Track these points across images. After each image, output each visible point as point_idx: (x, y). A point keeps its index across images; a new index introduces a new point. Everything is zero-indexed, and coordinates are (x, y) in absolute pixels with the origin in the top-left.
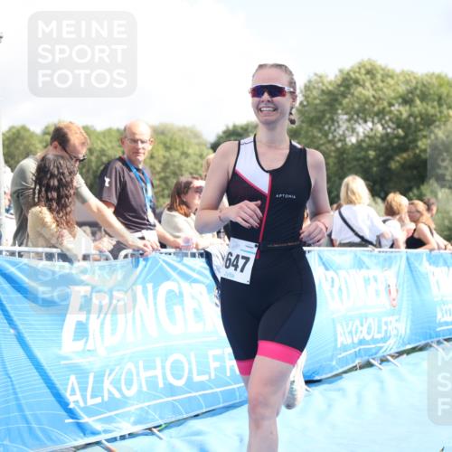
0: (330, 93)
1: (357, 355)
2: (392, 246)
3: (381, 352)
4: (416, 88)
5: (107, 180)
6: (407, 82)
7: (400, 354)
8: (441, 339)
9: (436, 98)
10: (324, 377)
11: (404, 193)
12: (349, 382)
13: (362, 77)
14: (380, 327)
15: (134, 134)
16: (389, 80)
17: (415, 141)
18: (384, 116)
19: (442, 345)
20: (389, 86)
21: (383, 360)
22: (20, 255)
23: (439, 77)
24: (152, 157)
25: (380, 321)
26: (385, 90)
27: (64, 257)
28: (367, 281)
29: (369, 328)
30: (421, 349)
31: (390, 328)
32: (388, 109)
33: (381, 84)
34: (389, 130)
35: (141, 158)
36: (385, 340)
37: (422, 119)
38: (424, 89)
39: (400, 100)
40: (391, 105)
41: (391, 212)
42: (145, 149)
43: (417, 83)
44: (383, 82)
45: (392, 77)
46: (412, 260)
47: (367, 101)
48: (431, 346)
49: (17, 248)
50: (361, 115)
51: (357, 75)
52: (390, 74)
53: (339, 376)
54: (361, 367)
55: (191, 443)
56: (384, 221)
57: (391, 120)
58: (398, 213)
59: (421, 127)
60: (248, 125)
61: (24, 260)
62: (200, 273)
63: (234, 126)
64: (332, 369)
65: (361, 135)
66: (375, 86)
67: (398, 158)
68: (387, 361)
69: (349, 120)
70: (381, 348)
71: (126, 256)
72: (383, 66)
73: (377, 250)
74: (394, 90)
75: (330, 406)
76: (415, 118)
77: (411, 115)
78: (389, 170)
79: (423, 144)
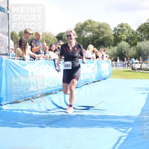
0: (82, 26)
1: (85, 82)
4: (101, 25)
5: (32, 43)
6: (98, 24)
10: (78, 86)
11: (97, 48)
12: (84, 88)
13: (88, 23)
14: (90, 76)
15: (39, 34)
16: (95, 23)
17: (99, 37)
19: (103, 80)
20: (95, 25)
21: (91, 83)
22: (14, 59)
23: (105, 23)
24: (43, 39)
25: (90, 75)
26: (94, 26)
27: (23, 60)
28: (88, 66)
29: (88, 76)
30: (99, 81)
34: (94, 34)
35: (40, 39)
36: (91, 79)
37: (101, 32)
39: (97, 28)
40: (95, 29)
42: (41, 37)
44: (93, 24)
46: (98, 62)
47: (90, 28)
48: (100, 80)
49: (13, 58)
50: (88, 31)
53: (81, 86)
54: (86, 84)
55: (50, 100)
56: (92, 54)
60: (64, 32)
61: (15, 60)
62: (52, 64)
63: (61, 33)
64: (80, 85)
65: (88, 35)
66: (91, 25)
67: (95, 41)
69: (85, 32)
70: (90, 80)
71: (37, 60)
73: (90, 60)
75: (79, 92)
77: (99, 31)
78: (93, 43)
79: (101, 38)
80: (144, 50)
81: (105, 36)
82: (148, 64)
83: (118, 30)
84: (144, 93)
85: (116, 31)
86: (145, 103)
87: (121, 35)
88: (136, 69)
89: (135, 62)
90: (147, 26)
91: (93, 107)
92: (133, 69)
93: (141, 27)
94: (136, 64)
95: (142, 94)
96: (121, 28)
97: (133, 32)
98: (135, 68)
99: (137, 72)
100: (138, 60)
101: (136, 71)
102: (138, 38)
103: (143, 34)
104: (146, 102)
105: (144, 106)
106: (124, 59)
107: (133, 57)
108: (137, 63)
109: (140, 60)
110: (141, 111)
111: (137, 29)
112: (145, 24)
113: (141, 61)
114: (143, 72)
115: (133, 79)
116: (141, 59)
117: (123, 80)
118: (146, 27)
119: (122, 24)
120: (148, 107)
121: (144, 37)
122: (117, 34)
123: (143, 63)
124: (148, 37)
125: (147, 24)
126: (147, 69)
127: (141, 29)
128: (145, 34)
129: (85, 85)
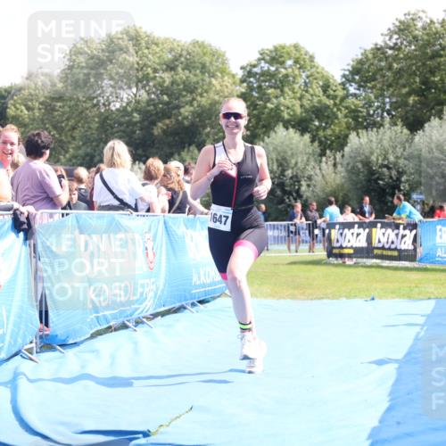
1: (114, 317)
2: (148, 210)
3: (137, 313)
4: (181, 56)
6: (171, 50)
7: (155, 316)
8: (195, 301)
9: (200, 66)
10: (78, 340)
14: (135, 289)
16: (154, 47)
17: (178, 107)
18: (148, 81)
19: (196, 308)
20: (154, 53)
21: (138, 322)
23: (202, 45)
26: (150, 56)
30: (176, 310)
31: (147, 290)
32: (152, 75)
33: (146, 51)
34: (153, 96)
36: (141, 301)
37: (185, 86)
38: (188, 57)
39: (165, 67)
40: (155, 71)
41: (149, 176)
43: (182, 50)
44: (148, 48)
45: (157, 44)
46: (170, 223)
48: (185, 308)
50: (125, 80)
51: (120, 41)
52: (156, 41)
54: (117, 328)
56: (144, 185)
57: (154, 86)
58: (156, 178)
59: (184, 93)
60: (11, 87)
65: (125, 100)
66: (140, 53)
67: (160, 124)
68: (142, 322)
70: (136, 310)
72: (148, 33)
73: (135, 213)
74: (159, 58)
76: (178, 85)
77: (173, 83)
78: (153, 134)
79: (186, 111)
80: (383, 166)
81: (204, 101)
82: (397, 226)
83: (263, 74)
84: (380, 363)
85: (252, 79)
86: (386, 405)
87: (275, 101)
88: (346, 251)
89: (341, 219)
90: (387, 58)
91: (146, 434)
92: (335, 251)
93: (360, 62)
94: (346, 230)
95: (374, 366)
96: (273, 69)
97: (326, 88)
98: (341, 247)
99: (350, 266)
100: (353, 211)
101: (348, 262)
102: (354, 113)
103: (372, 96)
104: (390, 400)
105: (380, 422)
106: (293, 207)
107: (333, 199)
108: (350, 225)
109: (363, 214)
110: (369, 442)
111: (347, 73)
112: (378, 51)
113: (371, 214)
114: (379, 267)
115: (335, 297)
116: (367, 208)
117: (287, 303)
118: (383, 64)
119: (276, 49)
120: (398, 423)
121: (378, 108)
122: (255, 94)
123: (379, 225)
124: (395, 109)
125: (390, 52)
126: (396, 253)
127: (361, 72)
128: (382, 95)
129: (109, 329)
